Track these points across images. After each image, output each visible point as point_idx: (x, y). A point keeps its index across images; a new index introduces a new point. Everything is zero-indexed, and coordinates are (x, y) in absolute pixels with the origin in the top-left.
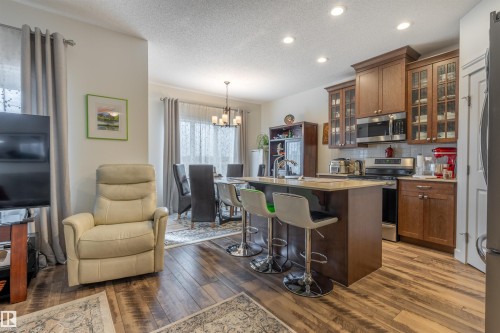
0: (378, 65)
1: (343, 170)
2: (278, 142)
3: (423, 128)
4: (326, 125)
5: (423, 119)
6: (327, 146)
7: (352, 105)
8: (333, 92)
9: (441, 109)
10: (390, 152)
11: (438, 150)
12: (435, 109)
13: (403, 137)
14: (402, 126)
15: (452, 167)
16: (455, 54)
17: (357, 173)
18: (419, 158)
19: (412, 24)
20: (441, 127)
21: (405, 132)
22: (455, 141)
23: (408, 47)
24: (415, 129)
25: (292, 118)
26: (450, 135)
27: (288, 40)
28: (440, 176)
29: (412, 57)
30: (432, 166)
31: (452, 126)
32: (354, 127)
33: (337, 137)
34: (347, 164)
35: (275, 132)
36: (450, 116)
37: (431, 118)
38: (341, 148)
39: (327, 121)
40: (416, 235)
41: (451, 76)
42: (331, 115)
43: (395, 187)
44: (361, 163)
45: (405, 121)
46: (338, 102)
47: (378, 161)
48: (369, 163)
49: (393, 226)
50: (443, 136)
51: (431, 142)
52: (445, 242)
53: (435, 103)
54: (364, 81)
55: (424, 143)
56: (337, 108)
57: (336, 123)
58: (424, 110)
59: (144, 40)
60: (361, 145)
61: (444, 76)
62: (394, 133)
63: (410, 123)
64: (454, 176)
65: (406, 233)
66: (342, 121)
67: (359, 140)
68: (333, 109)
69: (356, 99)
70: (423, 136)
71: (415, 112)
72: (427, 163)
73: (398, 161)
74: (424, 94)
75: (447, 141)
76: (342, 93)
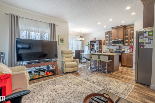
0: (117, 28)
1: (109, 51)
2: (92, 44)
3: (127, 42)
4: (104, 40)
5: (127, 40)
6: (105, 46)
7: (111, 36)
8: (107, 33)
9: (131, 39)
10: (120, 47)
11: (130, 47)
12: (129, 38)
13: (123, 44)
14: (123, 42)
15: (133, 51)
16: (133, 27)
17: (112, 52)
18: (126, 49)
19: (125, 22)
20: (131, 42)
21: (123, 43)
22: (133, 45)
23: (124, 25)
24: (125, 42)
25: (96, 38)
26: (132, 44)
27: (99, 23)
28: (130, 52)
29: (125, 27)
30: (129, 50)
31: (133, 42)
32: (112, 41)
33: (107, 43)
34: (110, 50)
35: (91, 42)
36: (132, 40)
37: (129, 40)
38: (108, 46)
39: (105, 39)
40: (125, 65)
41: (133, 32)
42: (106, 38)
43: (121, 55)
44: (113, 50)
45: (123, 41)
46: (108, 35)
47: (117, 49)
48: (115, 50)
49: (121, 63)
50: (131, 44)
51: (128, 45)
52: (131, 66)
53: (129, 37)
54: (114, 31)
55: (127, 45)
56: (108, 37)
57: (107, 40)
58: (127, 39)
59: (68, 23)
60: (113, 46)
61: (131, 32)
62: (121, 43)
63: (124, 41)
64: (133, 52)
65: (123, 64)
66: (109, 40)
67: (113, 44)
68: (106, 37)
69: (112, 35)
70: (127, 44)
71: (125, 39)
72: (128, 50)
73: (121, 49)
74: (127, 35)
75: (132, 45)
76: (109, 33)
